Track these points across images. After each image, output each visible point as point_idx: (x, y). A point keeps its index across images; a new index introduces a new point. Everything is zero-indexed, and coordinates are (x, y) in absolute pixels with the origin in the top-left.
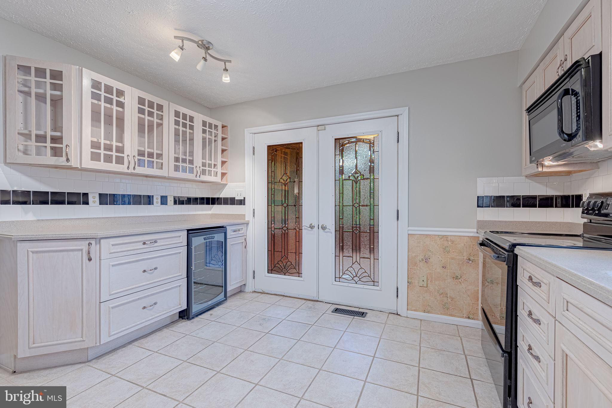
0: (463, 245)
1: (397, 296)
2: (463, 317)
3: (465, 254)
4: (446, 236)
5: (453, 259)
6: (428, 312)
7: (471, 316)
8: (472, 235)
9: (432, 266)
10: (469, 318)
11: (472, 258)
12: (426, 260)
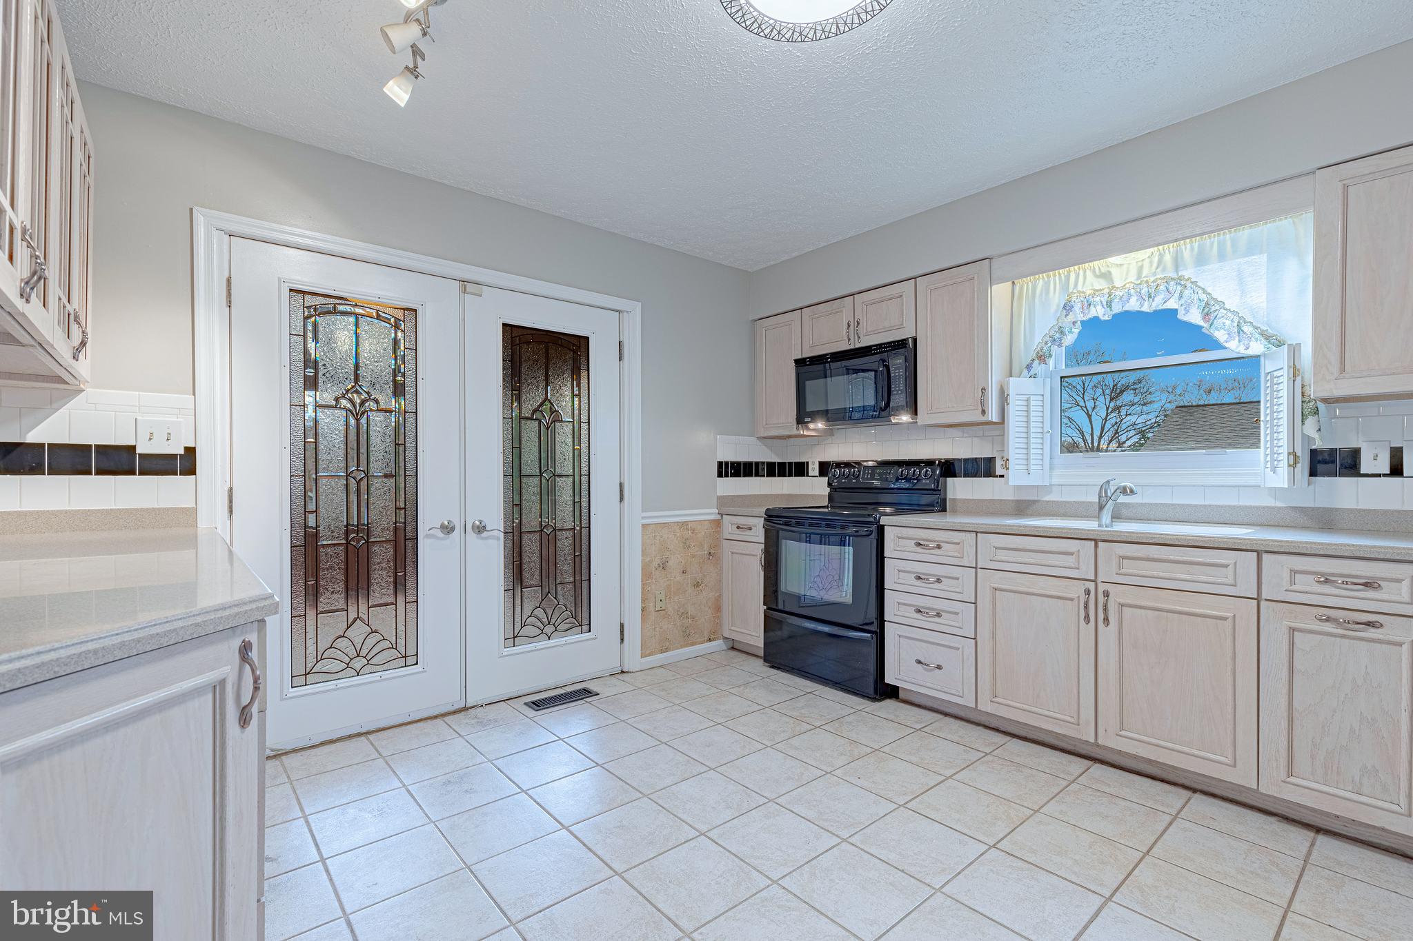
0: (703, 533)
1: (622, 640)
2: (703, 642)
3: (706, 547)
4: (685, 523)
5: (693, 556)
6: (667, 650)
7: (712, 637)
8: (712, 517)
9: (671, 573)
10: (710, 640)
11: (712, 551)
12: (663, 566)
